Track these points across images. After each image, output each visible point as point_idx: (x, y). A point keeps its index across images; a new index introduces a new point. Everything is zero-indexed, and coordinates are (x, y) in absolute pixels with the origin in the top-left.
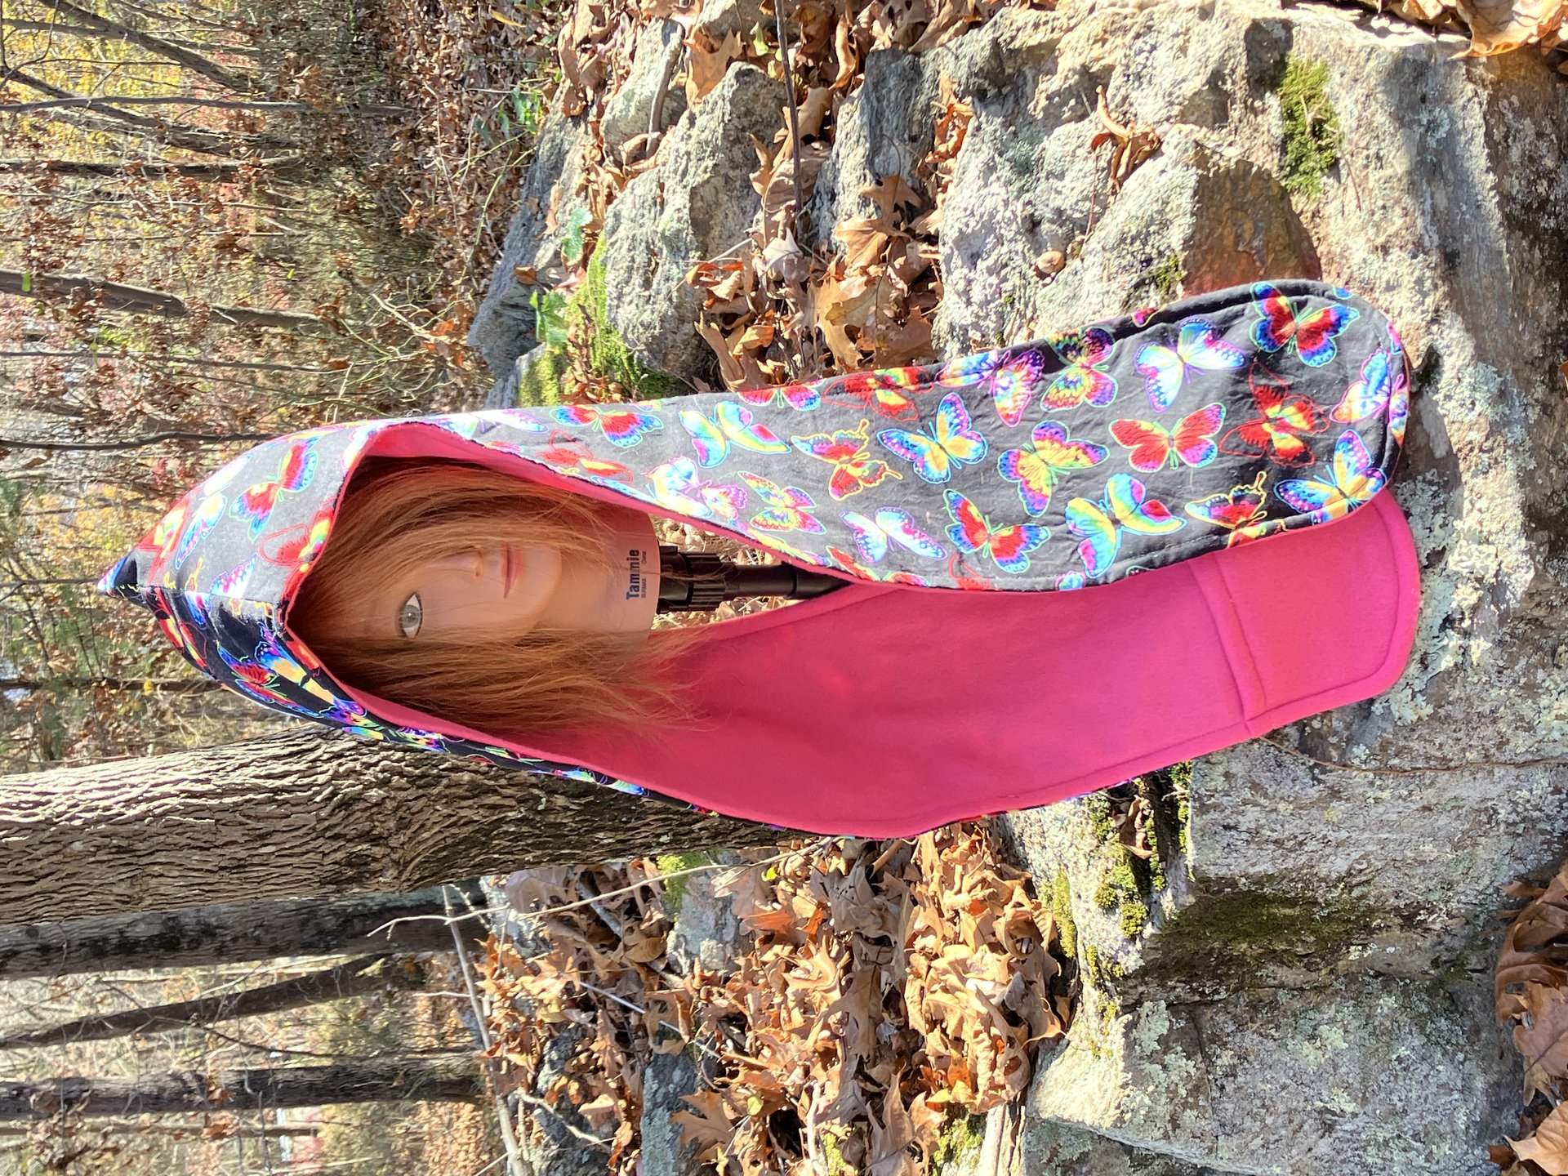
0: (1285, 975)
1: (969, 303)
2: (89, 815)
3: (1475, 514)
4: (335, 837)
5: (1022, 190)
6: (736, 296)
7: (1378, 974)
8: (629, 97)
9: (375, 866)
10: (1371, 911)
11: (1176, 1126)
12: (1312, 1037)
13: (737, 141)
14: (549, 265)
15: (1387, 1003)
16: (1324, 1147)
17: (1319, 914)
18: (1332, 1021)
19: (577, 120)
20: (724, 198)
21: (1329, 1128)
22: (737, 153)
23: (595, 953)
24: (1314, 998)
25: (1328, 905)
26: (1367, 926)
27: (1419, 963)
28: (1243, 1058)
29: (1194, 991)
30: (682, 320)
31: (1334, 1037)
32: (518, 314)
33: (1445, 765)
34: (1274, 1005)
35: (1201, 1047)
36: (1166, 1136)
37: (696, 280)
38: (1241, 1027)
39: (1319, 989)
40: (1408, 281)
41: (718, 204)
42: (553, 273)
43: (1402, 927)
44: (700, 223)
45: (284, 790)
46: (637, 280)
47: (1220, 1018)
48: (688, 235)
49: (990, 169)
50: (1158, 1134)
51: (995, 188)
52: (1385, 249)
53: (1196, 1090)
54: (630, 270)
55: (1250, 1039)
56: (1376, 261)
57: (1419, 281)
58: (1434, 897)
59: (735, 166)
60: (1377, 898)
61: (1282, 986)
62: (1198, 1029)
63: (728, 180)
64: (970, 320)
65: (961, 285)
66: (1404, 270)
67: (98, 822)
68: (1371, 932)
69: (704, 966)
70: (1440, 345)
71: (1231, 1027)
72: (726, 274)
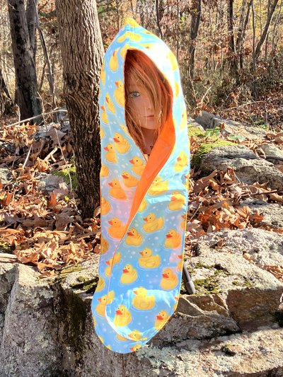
0: (62, 329)
1: (234, 236)
2: (85, 11)
3: (192, 368)
4: (81, 77)
5: (265, 248)
6: (225, 180)
7: (62, 355)
8: (274, 149)
9: (73, 88)
10: (81, 350)
11: (20, 302)
12: (44, 338)
13: (267, 178)
14: (226, 132)
15: (54, 359)
16: (14, 344)
17: (80, 336)
18: (49, 343)
19: (266, 137)
20: (251, 175)
21: (19, 345)
22: (263, 178)
23: (38, 154)
24: (55, 338)
25: (83, 339)
26: (77, 350)
27: (66, 366)
28: (39, 319)
29: (57, 305)
30: (217, 166)
31: (45, 344)
32: (212, 125)
33: (124, 365)
34: (53, 327)
35: (41, 308)
36: (17, 299)
37: (228, 169)
38: (47, 318)
39: (58, 339)
40: (252, 346)
41: (249, 174)
42: (224, 133)
43: (76, 360)
44: (243, 169)
46: (226, 154)
47: (49, 312)
48: (240, 166)
49: (270, 240)
50: (18, 297)
51: (265, 241)
52: (260, 340)
53: (30, 307)
54: (229, 152)
55: (43, 321)
56: (257, 338)
57: (252, 349)
58: (86, 367)
59: (259, 178)
60: (85, 352)
61: (58, 329)
62: (46, 307)
63: (256, 176)
64: (229, 237)
65: (239, 234)
66: (255, 345)
67: (84, 13)
68: (74, 352)
69: (38, 183)
70: (236, 356)
71: (47, 316)
72: (231, 177)
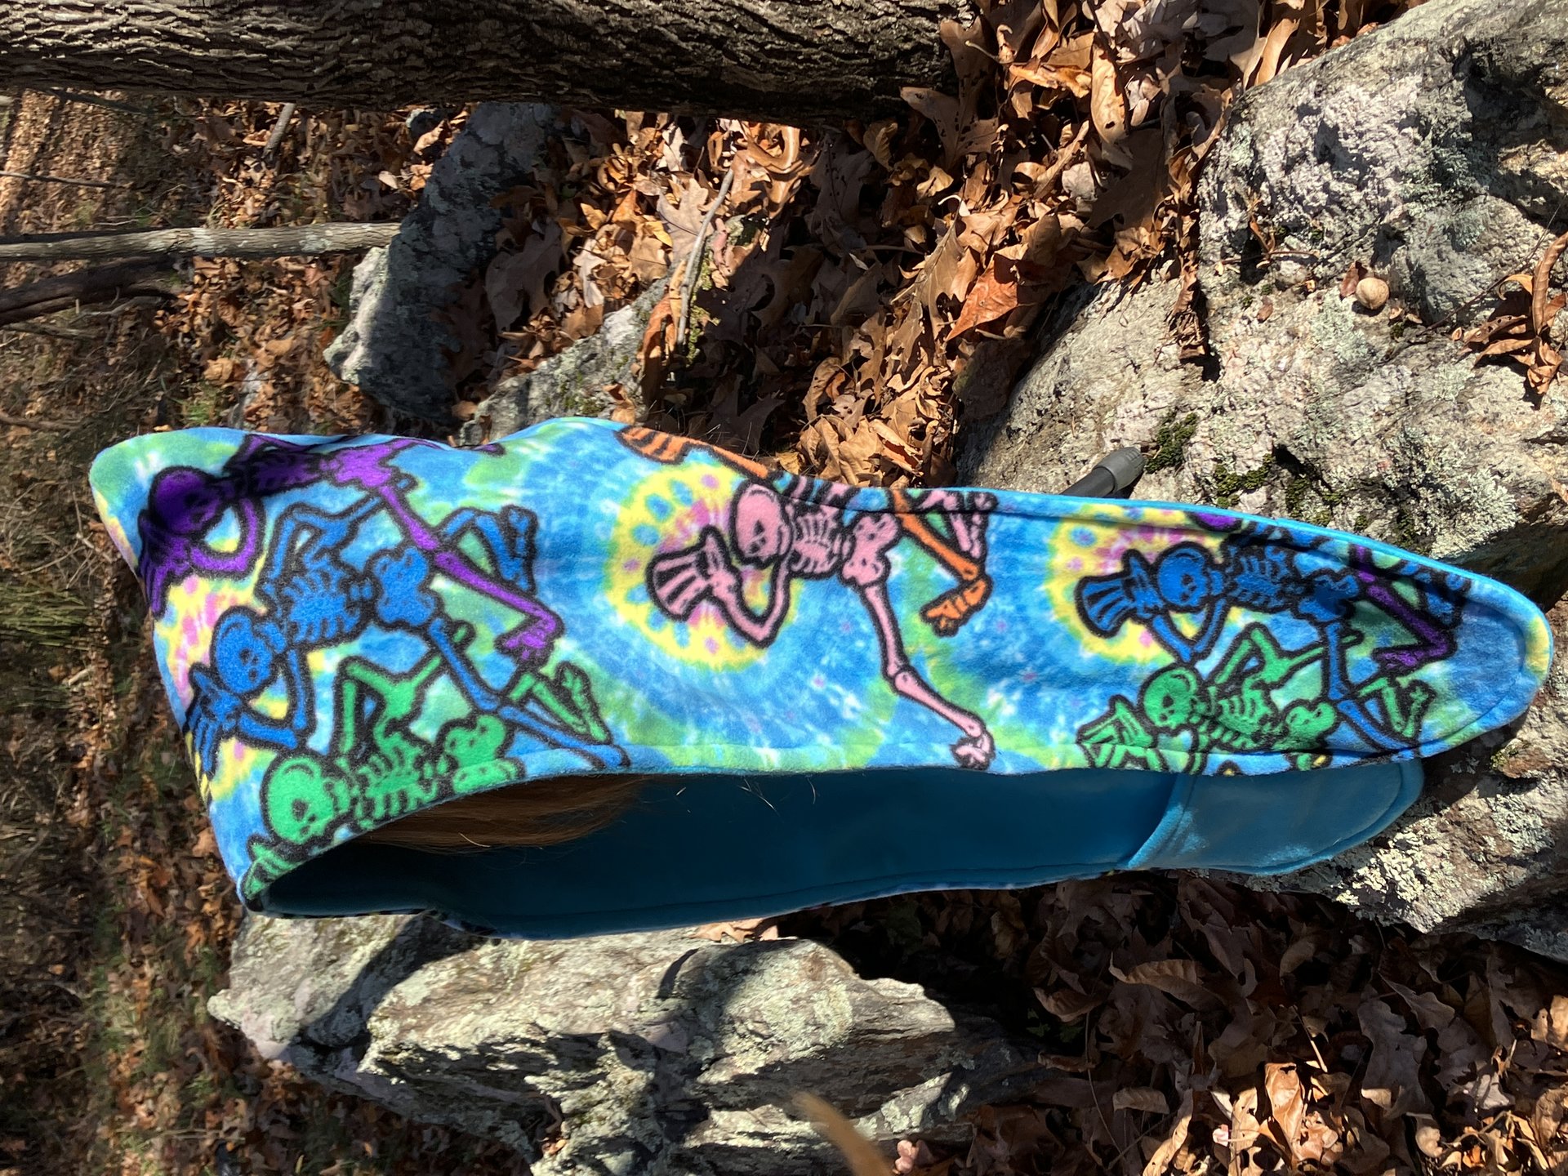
2: (48, 41)
45: (282, 52)
67: (57, 49)
